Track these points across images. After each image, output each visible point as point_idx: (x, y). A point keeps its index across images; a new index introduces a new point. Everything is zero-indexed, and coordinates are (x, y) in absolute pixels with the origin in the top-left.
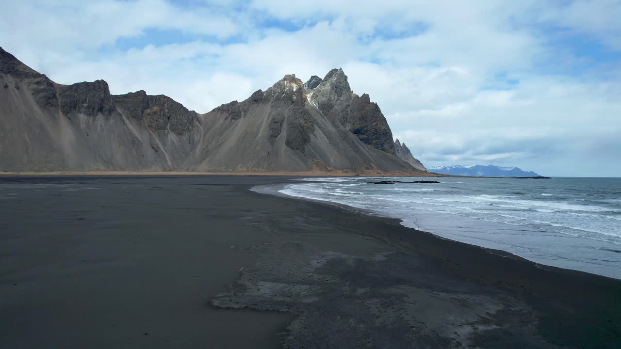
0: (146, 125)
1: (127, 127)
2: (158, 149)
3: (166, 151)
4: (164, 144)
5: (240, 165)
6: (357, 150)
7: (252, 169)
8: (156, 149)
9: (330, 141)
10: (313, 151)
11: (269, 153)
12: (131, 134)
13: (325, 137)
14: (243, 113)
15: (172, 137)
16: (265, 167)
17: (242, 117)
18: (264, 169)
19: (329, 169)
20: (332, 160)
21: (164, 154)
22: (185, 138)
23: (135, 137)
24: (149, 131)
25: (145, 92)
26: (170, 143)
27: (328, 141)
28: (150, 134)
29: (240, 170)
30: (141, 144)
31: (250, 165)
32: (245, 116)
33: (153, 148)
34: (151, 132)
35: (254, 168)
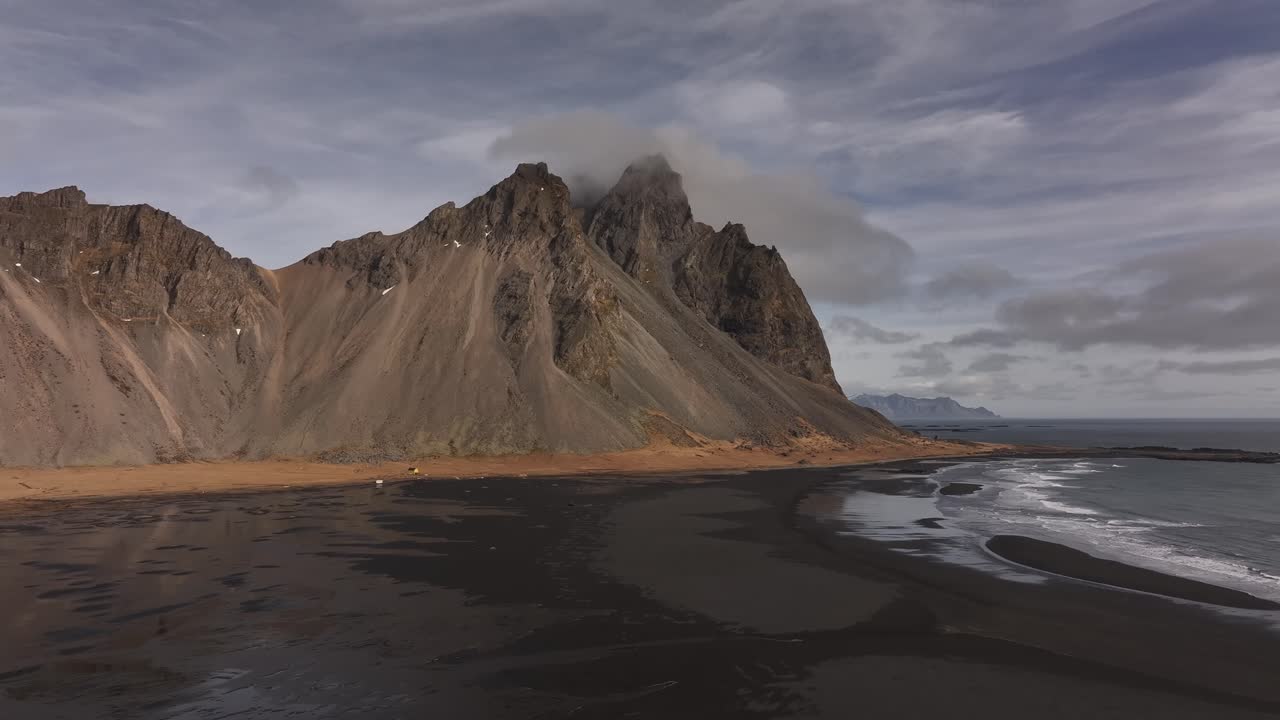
0: (85, 301)
1: (13, 307)
2: (129, 381)
3: (160, 389)
4: (152, 363)
5: (421, 436)
6: (750, 381)
7: (465, 445)
8: (123, 383)
9: (670, 352)
10: (635, 384)
11: (510, 393)
12: (28, 329)
13: (654, 341)
14: (403, 269)
15: (180, 342)
16: (507, 440)
17: (405, 281)
18: (505, 445)
19: (696, 438)
20: (692, 411)
21: (152, 399)
22: (222, 344)
23: (43, 340)
24: (96, 320)
25: (81, 194)
26: (171, 358)
27: (666, 353)
28: (100, 330)
29: (427, 450)
30: (68, 365)
31: (458, 434)
32: (411, 278)
33: (114, 379)
34: (104, 324)
35: (473, 445)
